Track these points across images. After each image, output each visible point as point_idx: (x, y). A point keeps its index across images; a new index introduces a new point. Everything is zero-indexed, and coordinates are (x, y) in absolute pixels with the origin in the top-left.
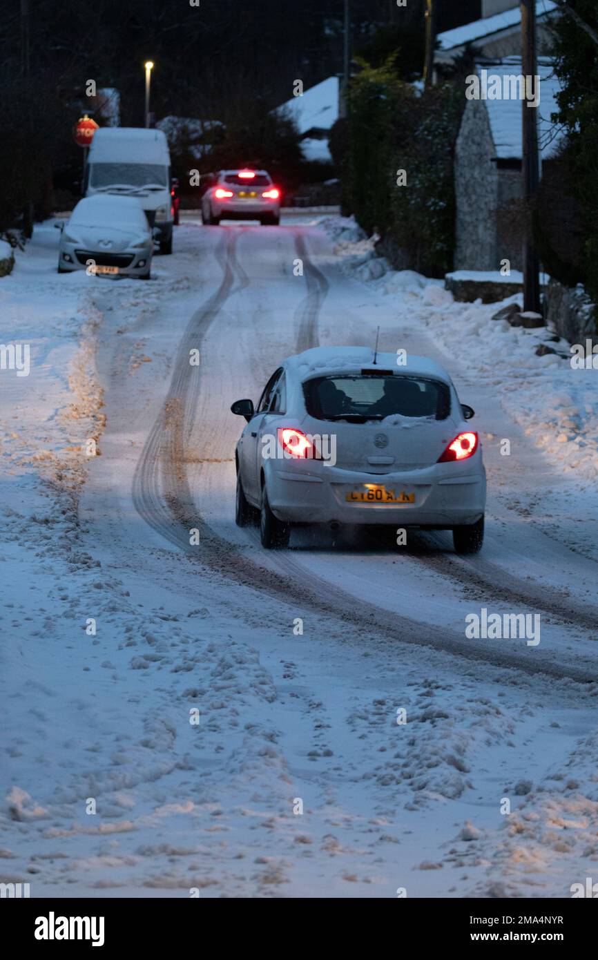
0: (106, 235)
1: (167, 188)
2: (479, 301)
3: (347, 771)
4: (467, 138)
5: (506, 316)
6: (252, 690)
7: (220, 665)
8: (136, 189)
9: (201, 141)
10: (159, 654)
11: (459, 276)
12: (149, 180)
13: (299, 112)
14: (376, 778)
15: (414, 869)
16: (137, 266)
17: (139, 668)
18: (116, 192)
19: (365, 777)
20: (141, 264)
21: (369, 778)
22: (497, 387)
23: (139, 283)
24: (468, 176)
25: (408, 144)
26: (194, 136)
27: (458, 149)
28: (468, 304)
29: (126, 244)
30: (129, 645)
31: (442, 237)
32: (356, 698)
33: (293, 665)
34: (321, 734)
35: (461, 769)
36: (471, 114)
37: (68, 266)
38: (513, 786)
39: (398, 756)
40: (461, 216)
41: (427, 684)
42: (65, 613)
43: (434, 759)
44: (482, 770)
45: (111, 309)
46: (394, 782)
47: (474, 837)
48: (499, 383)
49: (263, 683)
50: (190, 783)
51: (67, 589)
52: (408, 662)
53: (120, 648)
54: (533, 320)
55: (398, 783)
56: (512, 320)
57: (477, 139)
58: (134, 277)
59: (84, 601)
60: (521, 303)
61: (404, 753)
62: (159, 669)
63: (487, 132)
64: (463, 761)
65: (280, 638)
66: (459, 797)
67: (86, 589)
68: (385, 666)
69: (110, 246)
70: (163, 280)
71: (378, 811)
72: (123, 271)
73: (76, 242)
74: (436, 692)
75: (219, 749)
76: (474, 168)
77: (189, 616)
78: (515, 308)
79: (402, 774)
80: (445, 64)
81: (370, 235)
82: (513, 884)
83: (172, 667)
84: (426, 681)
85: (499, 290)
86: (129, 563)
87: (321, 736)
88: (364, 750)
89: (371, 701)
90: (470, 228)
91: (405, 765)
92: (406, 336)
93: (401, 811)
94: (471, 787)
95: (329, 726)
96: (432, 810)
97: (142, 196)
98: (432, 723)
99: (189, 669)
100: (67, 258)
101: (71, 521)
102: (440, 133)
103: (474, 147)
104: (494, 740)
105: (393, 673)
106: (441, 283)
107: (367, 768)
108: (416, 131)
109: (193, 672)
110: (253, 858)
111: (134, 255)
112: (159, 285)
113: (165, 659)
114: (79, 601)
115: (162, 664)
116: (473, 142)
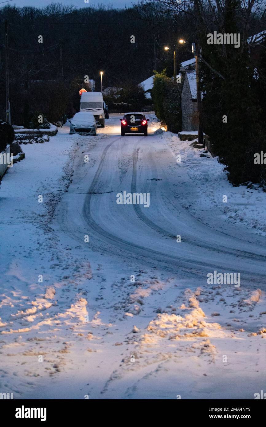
0: (83, 123)
1: (103, 109)
2: (187, 140)
3: (106, 305)
4: (184, 93)
5: (193, 145)
6: (84, 276)
7: (76, 267)
8: (94, 109)
9: (117, 94)
10: (59, 264)
11: (182, 133)
12: (97, 107)
13: (144, 85)
14: (114, 308)
15: (113, 345)
16: (92, 132)
17: (53, 268)
18: (88, 110)
19: (111, 307)
20: (93, 131)
21: (113, 307)
22: (188, 167)
23: (92, 137)
24: (185, 104)
25: (168, 95)
26: (115, 93)
27: (182, 96)
28: (184, 141)
29: (89, 126)
30: (52, 260)
31: (178, 122)
32: (117, 277)
33: (101, 265)
34: (102, 291)
35: (141, 304)
36: (185, 86)
37: (73, 132)
38: (156, 310)
39: (123, 299)
40: (183, 115)
41: (140, 272)
42: (37, 248)
43: (133, 301)
44: (149, 304)
45: (82, 145)
46: (119, 309)
47: (136, 331)
48: (188, 166)
49: (88, 273)
50: (53, 312)
51: (40, 240)
52: (137, 264)
53: (49, 261)
54: (201, 146)
55: (120, 309)
56: (195, 146)
57: (187, 93)
58: (91, 135)
59: (44, 244)
60: (198, 141)
61: (125, 298)
62: (58, 268)
63: (190, 92)
64: (142, 301)
65: (101, 255)
66: (139, 314)
67: (46, 240)
68: (130, 265)
69: (84, 126)
70: (99, 136)
71: (110, 321)
72: (88, 133)
73: (75, 126)
74: (142, 274)
75: (68, 298)
76: (186, 102)
77: (75, 248)
78: (196, 143)
79: (122, 306)
80: (183, 71)
81: (161, 121)
82: (141, 352)
83: (62, 268)
84: (140, 271)
85: (193, 137)
86: (64, 229)
87: (102, 292)
88: (114, 297)
89: (120, 278)
90: (186, 119)
91: (124, 303)
92: (165, 151)
93: (117, 321)
94: (143, 310)
95: (105, 288)
96: (128, 320)
97: (95, 111)
98: (137, 286)
99: (67, 269)
100: (72, 130)
101: (50, 215)
102: (177, 92)
103: (186, 96)
104: (154, 293)
105: (131, 267)
106: (177, 135)
107: (112, 304)
108: (170, 91)
109: (68, 269)
110: (63, 342)
111: (91, 129)
112: (98, 137)
113: (60, 265)
114: (42, 244)
115: (60, 267)
116: (186, 94)
